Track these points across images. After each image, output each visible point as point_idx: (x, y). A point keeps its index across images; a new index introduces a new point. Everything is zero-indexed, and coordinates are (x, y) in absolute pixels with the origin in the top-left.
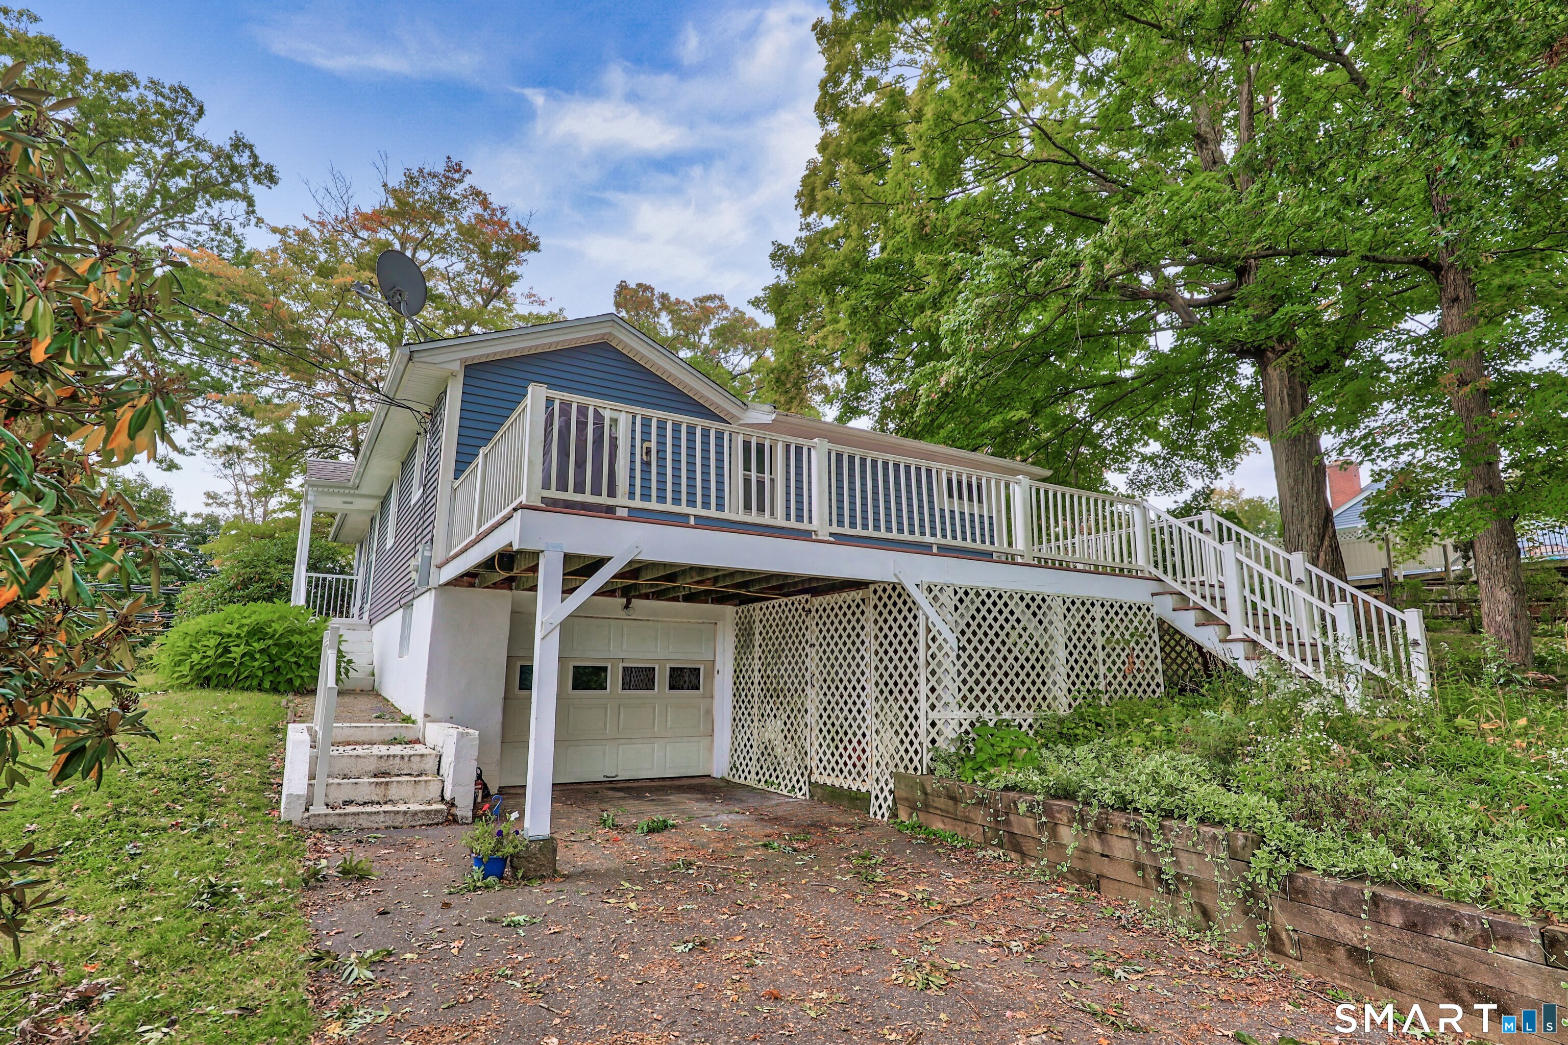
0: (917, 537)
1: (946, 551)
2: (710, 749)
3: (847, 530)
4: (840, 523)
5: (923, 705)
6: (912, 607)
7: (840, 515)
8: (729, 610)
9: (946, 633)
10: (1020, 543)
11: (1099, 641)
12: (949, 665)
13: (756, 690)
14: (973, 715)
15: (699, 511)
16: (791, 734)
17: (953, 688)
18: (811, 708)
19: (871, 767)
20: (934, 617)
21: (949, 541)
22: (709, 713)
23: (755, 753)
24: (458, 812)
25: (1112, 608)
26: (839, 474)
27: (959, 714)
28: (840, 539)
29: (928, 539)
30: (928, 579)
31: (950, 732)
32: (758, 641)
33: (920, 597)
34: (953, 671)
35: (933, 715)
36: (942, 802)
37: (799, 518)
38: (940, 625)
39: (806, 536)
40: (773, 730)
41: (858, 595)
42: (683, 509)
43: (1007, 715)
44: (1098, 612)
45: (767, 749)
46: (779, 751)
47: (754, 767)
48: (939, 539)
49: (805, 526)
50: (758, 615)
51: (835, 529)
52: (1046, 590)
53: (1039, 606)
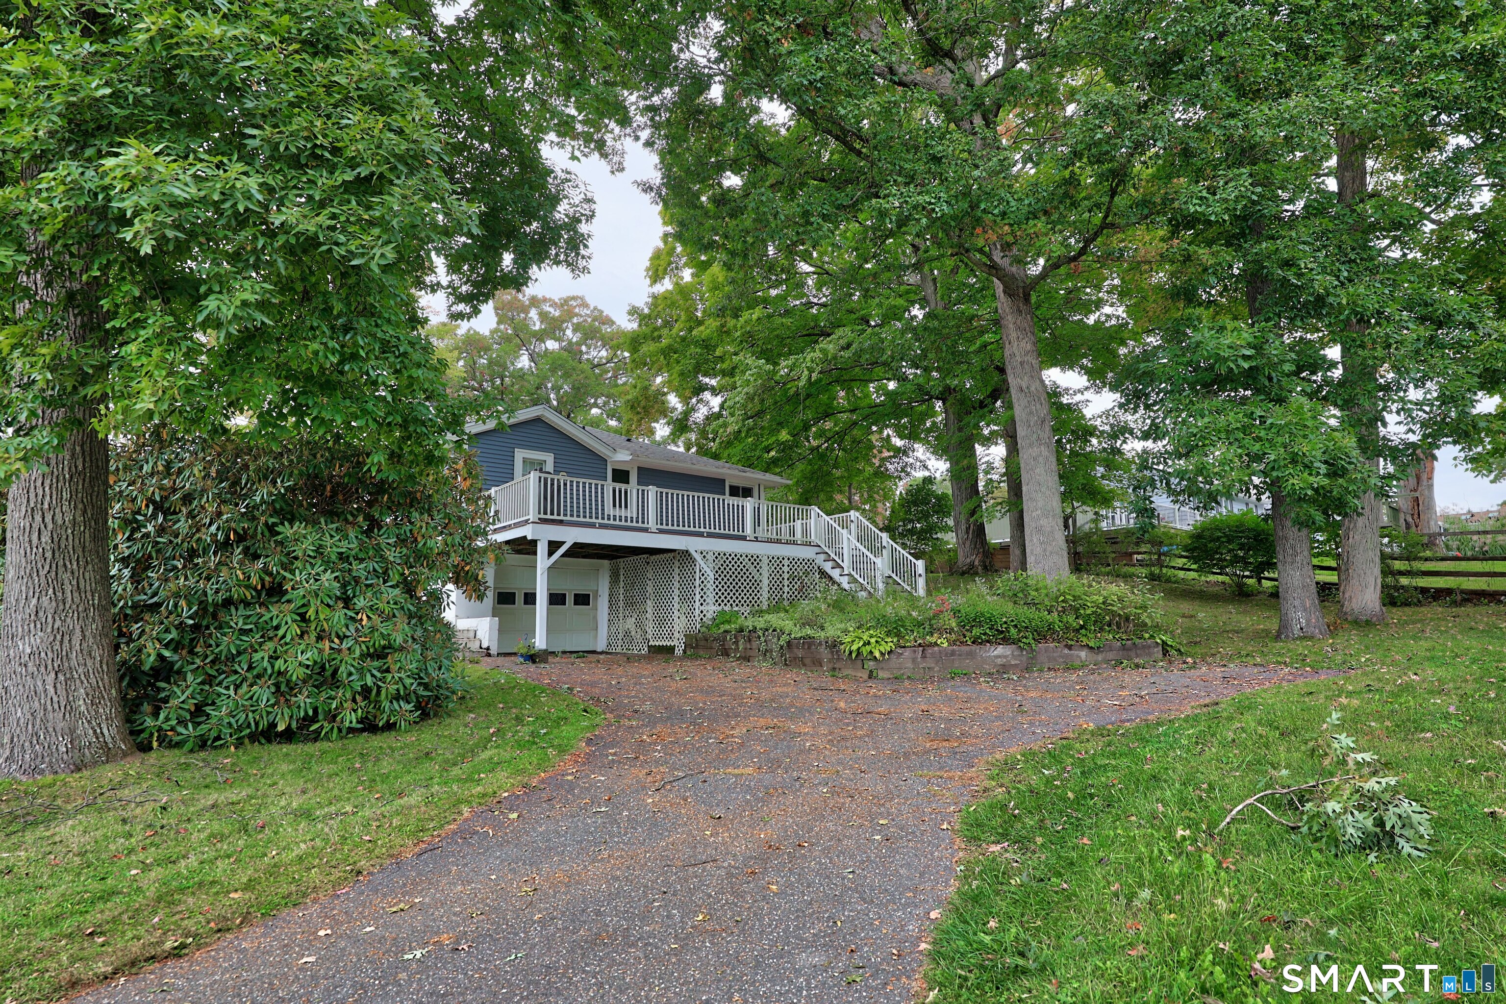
0: (697, 529)
1: (710, 535)
2: (596, 637)
3: (664, 527)
4: (662, 524)
5: (698, 603)
6: (694, 561)
7: (662, 520)
8: (606, 562)
9: (709, 572)
10: (749, 530)
11: (786, 576)
12: (711, 586)
13: (621, 604)
14: (720, 608)
15: (600, 521)
16: (639, 625)
17: (711, 596)
18: (649, 610)
19: (676, 635)
20: (703, 565)
21: (712, 530)
22: (595, 618)
23: (620, 636)
24: (491, 652)
25: (792, 560)
26: (661, 500)
27: (714, 608)
28: (661, 531)
29: (702, 530)
30: (700, 549)
31: (709, 616)
32: (622, 578)
33: (698, 557)
34: (711, 589)
35: (702, 608)
36: (702, 643)
37: (643, 522)
38: (706, 568)
39: (646, 530)
40: (630, 623)
41: (671, 555)
42: (594, 520)
43: (736, 609)
44: (786, 562)
45: (627, 633)
46: (633, 633)
47: (620, 643)
48: (707, 530)
49: (645, 525)
50: (622, 565)
51: (659, 526)
52: (758, 552)
53: (755, 560)
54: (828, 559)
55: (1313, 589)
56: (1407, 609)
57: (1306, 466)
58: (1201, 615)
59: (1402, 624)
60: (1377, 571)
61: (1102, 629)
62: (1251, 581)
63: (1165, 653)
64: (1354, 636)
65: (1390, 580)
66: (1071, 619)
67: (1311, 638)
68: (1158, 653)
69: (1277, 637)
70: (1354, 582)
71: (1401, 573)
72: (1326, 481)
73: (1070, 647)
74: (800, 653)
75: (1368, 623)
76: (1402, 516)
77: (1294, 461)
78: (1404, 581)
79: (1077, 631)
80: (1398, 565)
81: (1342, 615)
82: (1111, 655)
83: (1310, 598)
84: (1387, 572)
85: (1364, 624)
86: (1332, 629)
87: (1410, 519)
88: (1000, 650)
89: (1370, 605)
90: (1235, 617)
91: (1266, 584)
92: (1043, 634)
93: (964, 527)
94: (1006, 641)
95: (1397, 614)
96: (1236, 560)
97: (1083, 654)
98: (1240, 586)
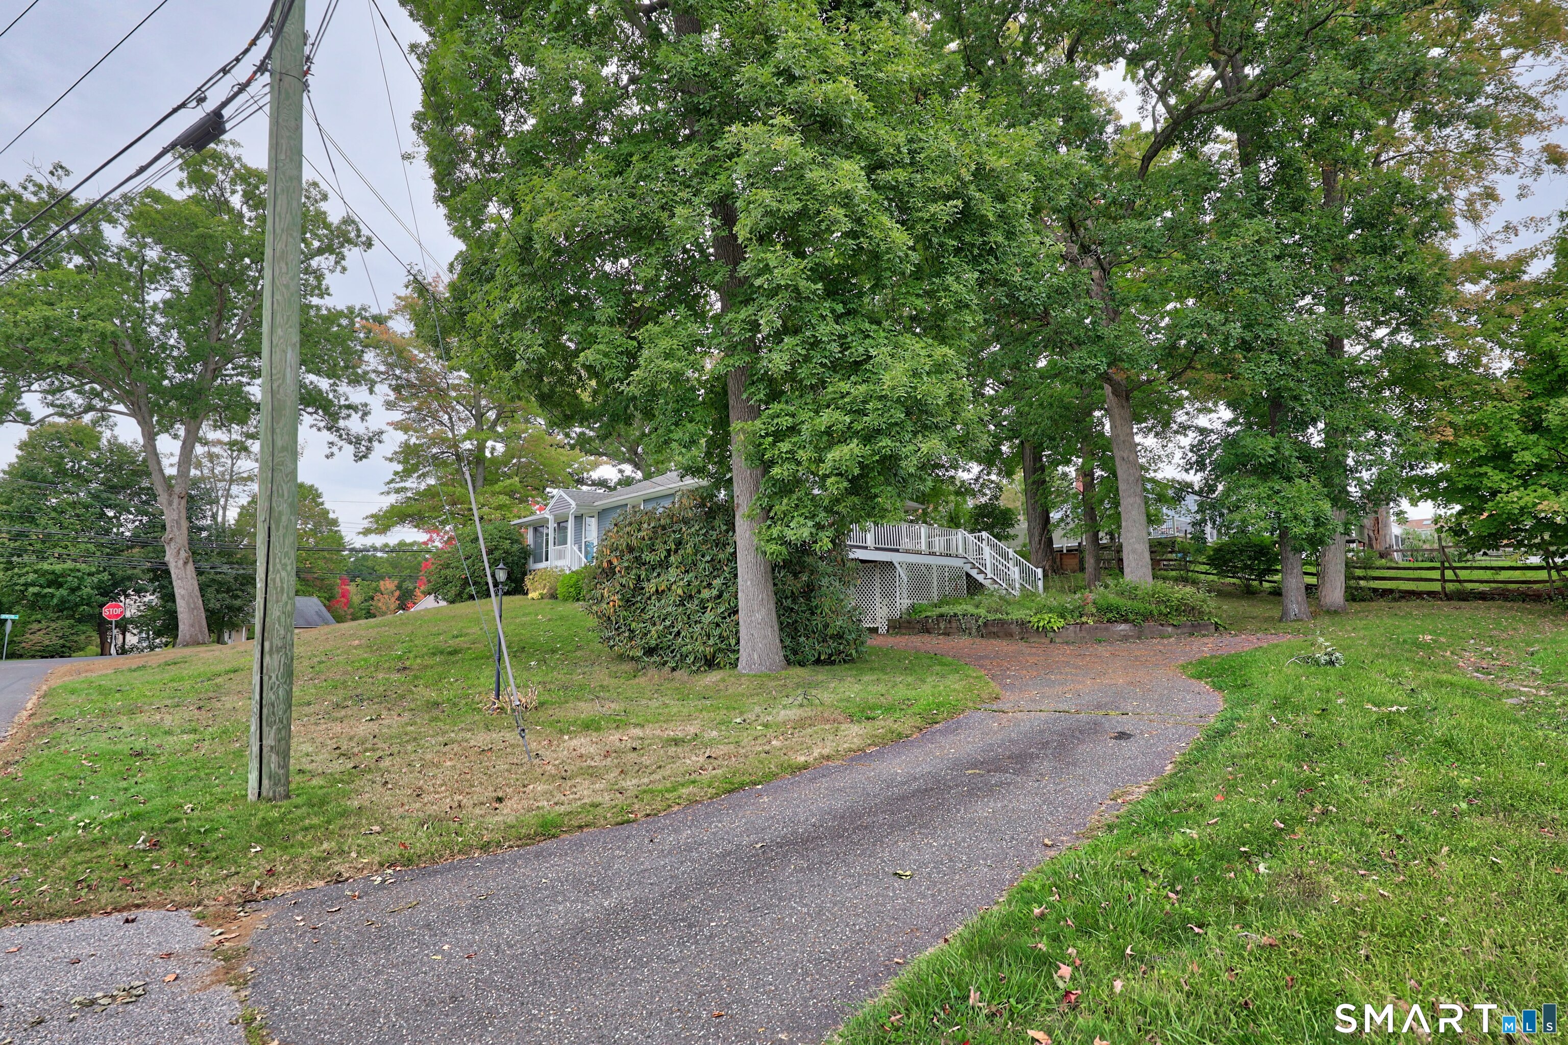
0: (896, 547)
3: (877, 546)
5: (898, 598)
6: (896, 569)
7: (876, 541)
9: (904, 576)
10: (924, 547)
11: (947, 579)
12: (906, 586)
14: (911, 602)
17: (906, 593)
19: (879, 620)
21: (904, 547)
25: (951, 568)
27: (907, 601)
30: (898, 561)
31: (905, 606)
33: (897, 566)
34: (906, 588)
35: (901, 601)
36: (902, 625)
38: (902, 574)
39: (867, 548)
41: (882, 565)
43: (920, 602)
44: (947, 570)
48: (901, 547)
49: (866, 545)
51: (874, 545)
52: (931, 563)
53: (928, 567)
54: (974, 567)
55: (1303, 590)
56: (1363, 604)
57: (1303, 522)
58: (1225, 607)
59: (1357, 612)
60: (1343, 578)
61: (1180, 615)
62: (1256, 583)
63: (1217, 629)
64: (1327, 620)
65: (1352, 583)
66: (1162, 608)
67: (1301, 620)
68: (1212, 628)
69: (1281, 620)
70: (1328, 585)
71: (1360, 578)
72: (1313, 531)
73: (1162, 625)
74: (995, 630)
75: (1336, 612)
76: (1366, 531)
77: (1296, 518)
78: (1362, 583)
79: (1166, 615)
80: (1359, 572)
81: (1319, 605)
82: (1186, 630)
83: (1301, 595)
84: (1349, 577)
85: (1332, 613)
86: (1314, 615)
87: (1371, 534)
88: (1123, 626)
89: (1338, 600)
90: (1249, 609)
91: (1266, 585)
92: (1147, 616)
93: (1037, 539)
94: (1126, 621)
95: (1356, 606)
96: (1246, 567)
97: (1170, 629)
98: (1248, 586)
